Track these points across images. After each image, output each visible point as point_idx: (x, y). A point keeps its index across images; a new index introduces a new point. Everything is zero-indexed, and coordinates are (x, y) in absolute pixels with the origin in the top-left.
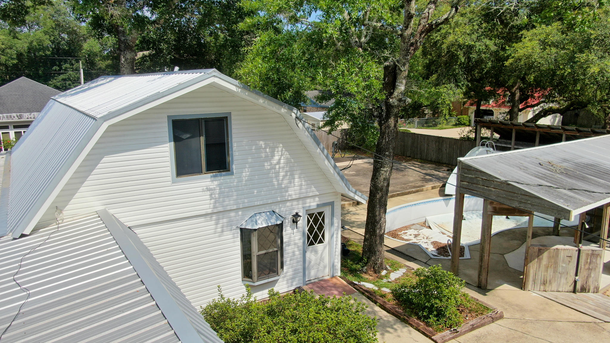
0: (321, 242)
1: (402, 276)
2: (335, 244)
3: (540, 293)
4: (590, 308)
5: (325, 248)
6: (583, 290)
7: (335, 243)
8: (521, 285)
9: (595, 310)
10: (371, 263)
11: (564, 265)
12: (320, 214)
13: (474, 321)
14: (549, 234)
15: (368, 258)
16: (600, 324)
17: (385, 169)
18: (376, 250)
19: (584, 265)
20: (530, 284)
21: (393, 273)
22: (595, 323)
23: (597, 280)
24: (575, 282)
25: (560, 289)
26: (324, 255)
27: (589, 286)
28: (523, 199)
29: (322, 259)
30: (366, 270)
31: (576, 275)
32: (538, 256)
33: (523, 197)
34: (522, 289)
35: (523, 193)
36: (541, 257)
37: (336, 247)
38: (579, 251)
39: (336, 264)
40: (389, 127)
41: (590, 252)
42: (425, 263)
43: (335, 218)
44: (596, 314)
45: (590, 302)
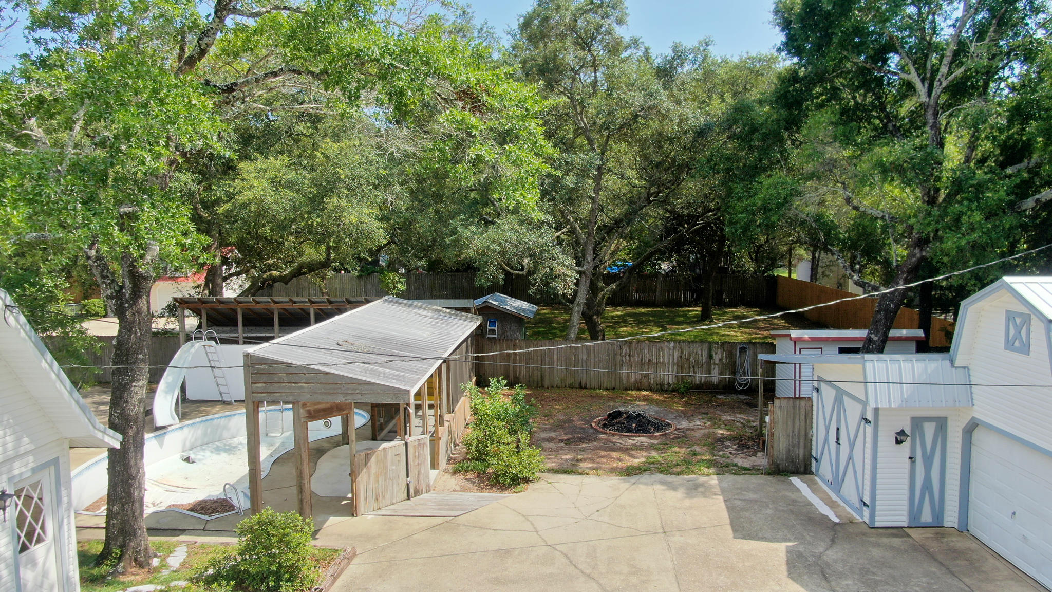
0: (39, 540)
1: (187, 556)
2: (66, 536)
3: (373, 513)
4: (434, 509)
5: (48, 550)
6: (417, 492)
7: (66, 534)
8: (351, 510)
9: (439, 509)
10: (130, 552)
11: (394, 468)
12: (34, 486)
13: (331, 570)
14: (338, 445)
15: (123, 547)
16: (453, 521)
17: (140, 384)
18: (136, 527)
19: (413, 461)
20: (361, 506)
21: (169, 558)
22: (447, 522)
23: (427, 477)
24: (408, 485)
25: (394, 501)
26: (48, 564)
27: (422, 486)
28: (348, 389)
29: (45, 574)
30: (124, 568)
31: (408, 476)
32: (366, 464)
33: (349, 386)
34: (353, 515)
35: (348, 381)
36: (369, 464)
37: (69, 541)
38: (406, 443)
39: (71, 574)
40: (139, 312)
41: (417, 443)
42: (204, 530)
43: (63, 489)
44: (443, 513)
45: (430, 503)
